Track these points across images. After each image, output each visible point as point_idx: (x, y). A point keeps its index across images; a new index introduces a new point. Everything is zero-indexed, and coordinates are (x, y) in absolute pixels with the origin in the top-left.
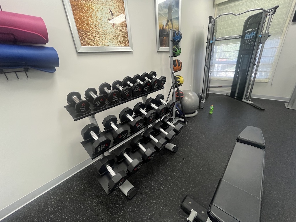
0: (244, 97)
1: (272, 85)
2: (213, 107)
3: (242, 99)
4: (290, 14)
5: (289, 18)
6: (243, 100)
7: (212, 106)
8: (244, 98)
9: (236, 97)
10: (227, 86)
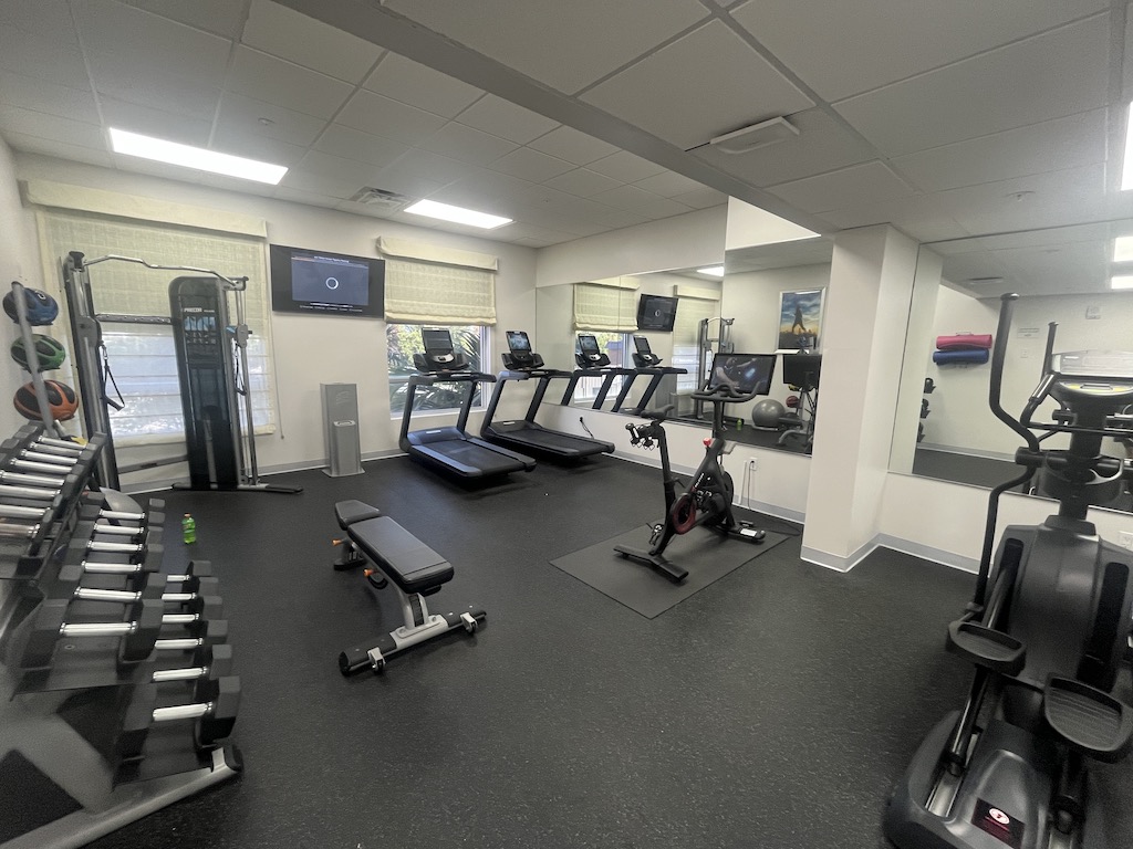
0: (240, 477)
1: (283, 437)
2: (191, 520)
3: (237, 483)
4: (263, 294)
5: (264, 307)
6: (241, 486)
7: (188, 518)
8: (240, 481)
9: (214, 486)
10: (173, 459)
